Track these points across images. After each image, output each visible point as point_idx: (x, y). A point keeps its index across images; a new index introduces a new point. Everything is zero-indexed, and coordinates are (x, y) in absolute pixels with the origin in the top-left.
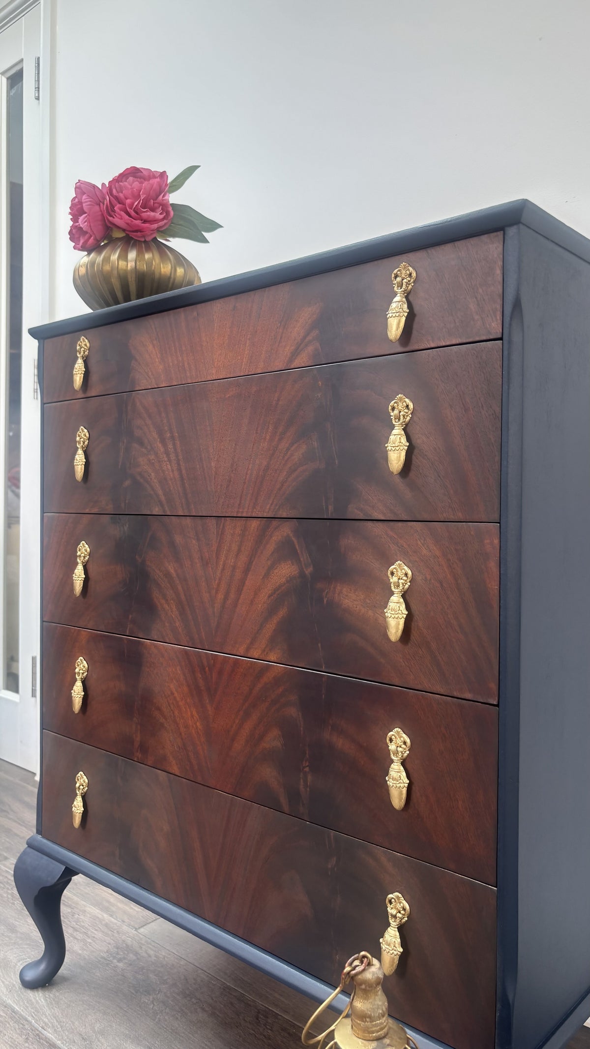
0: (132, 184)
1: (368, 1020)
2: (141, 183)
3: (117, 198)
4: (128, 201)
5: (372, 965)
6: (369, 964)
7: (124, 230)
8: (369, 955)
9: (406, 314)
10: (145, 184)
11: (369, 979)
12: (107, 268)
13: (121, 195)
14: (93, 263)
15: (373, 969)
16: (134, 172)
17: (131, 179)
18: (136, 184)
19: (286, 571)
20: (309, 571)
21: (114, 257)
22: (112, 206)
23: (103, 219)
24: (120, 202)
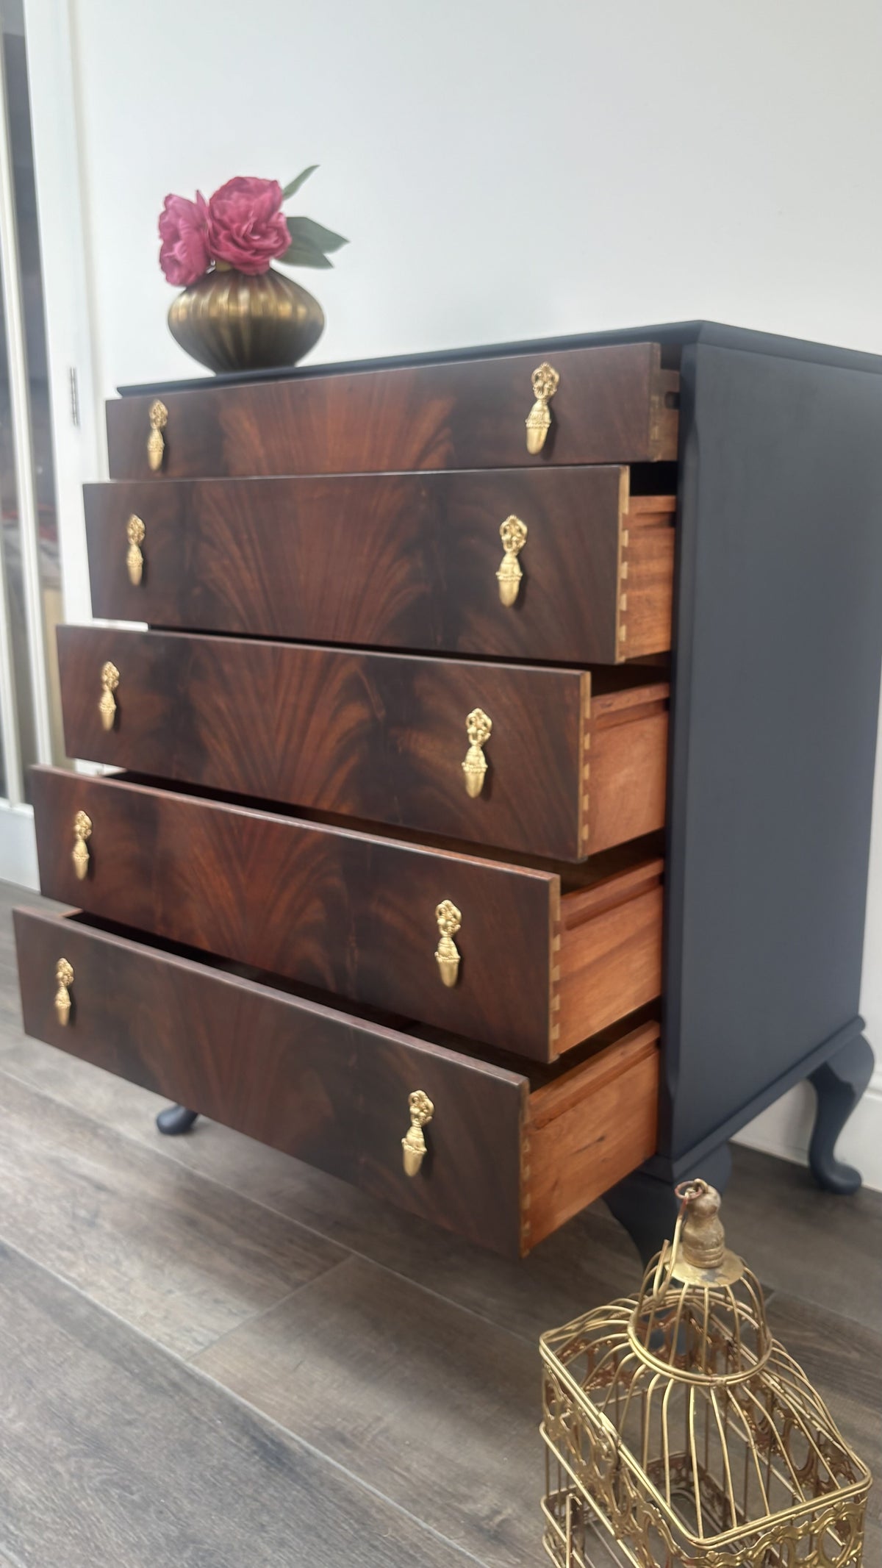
0: (237, 202)
1: (700, 1247)
2: (248, 199)
3: (220, 222)
4: (235, 226)
5: (708, 1193)
6: (705, 1192)
7: (230, 263)
8: (705, 1184)
9: (547, 426)
10: (255, 203)
11: (702, 1207)
12: (214, 313)
13: (226, 218)
14: (196, 306)
15: (708, 1197)
16: (238, 185)
17: (235, 195)
18: (243, 202)
19: (354, 714)
20: (381, 714)
21: (223, 299)
22: (216, 233)
23: (205, 249)
24: (225, 227)
